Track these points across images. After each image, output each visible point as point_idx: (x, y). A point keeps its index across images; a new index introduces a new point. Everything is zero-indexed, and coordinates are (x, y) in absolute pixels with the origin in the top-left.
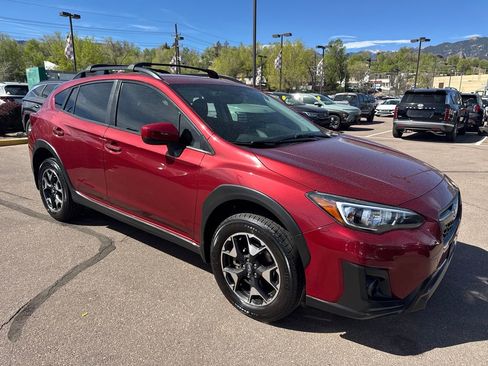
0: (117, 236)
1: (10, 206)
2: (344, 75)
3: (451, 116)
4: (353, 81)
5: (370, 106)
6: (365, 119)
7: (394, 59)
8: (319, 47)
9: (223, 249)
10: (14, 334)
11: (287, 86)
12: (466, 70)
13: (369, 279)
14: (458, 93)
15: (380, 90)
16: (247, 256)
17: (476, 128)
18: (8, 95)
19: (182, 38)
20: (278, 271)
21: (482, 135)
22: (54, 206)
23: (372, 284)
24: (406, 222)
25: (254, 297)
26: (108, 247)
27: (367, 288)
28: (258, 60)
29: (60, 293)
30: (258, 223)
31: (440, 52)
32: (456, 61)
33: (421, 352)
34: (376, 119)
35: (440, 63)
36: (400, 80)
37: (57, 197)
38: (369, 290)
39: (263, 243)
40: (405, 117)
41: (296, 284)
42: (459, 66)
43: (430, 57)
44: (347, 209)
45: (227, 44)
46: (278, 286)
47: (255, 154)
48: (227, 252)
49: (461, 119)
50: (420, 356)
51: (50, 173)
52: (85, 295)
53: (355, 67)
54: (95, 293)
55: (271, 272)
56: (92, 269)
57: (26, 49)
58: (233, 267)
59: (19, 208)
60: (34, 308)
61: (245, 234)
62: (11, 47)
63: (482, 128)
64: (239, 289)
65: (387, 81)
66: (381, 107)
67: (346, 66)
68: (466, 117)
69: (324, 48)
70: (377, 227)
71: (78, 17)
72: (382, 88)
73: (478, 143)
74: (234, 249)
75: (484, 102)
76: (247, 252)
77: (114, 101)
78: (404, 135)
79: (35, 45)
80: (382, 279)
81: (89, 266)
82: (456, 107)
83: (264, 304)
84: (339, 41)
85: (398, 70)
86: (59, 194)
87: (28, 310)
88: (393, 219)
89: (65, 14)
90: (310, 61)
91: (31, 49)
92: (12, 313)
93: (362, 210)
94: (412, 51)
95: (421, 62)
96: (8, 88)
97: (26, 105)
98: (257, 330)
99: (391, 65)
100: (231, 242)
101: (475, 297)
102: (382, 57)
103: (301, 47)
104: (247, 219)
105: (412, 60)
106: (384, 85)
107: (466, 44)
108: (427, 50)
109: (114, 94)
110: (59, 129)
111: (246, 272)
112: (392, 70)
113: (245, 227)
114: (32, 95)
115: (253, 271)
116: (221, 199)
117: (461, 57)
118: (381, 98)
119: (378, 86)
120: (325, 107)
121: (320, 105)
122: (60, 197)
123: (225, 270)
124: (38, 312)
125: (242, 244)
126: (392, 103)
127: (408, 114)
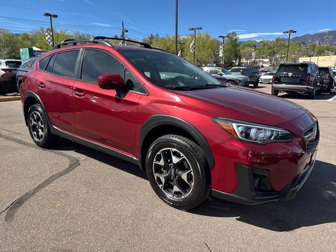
0: (82, 157)
1: (8, 138)
2: (238, 56)
3: (311, 82)
4: (244, 61)
5: (256, 76)
6: (252, 85)
7: (272, 45)
8: (221, 37)
9: (155, 160)
10: (9, 218)
11: (199, 64)
12: (321, 53)
13: (256, 176)
14: (316, 66)
15: (262, 67)
16: (172, 164)
17: (328, 90)
18: (7, 67)
19: (127, 31)
20: (192, 173)
21: (332, 95)
22: (38, 137)
23: (257, 180)
24: (281, 138)
25: (176, 193)
26: (75, 164)
27: (254, 183)
28: (179, 46)
29: (42, 192)
30: (179, 140)
31: (303, 41)
32: (314, 46)
33: (292, 229)
34: (259, 85)
35: (303, 48)
36: (276, 60)
37: (40, 130)
38: (256, 185)
39: (182, 155)
40: (280, 82)
41: (205, 182)
42: (316, 50)
43: (297, 44)
44: (240, 128)
45: (157, 35)
46: (193, 184)
47: (177, 94)
48: (157, 163)
49: (318, 84)
50: (291, 232)
51: (36, 114)
52: (59, 194)
53: (245, 51)
54: (65, 193)
55: (188, 174)
56: (63, 177)
57: (20, 38)
58: (162, 172)
59: (14, 140)
60: (23, 202)
61: (170, 149)
62: (10, 38)
63: (333, 90)
64: (165, 188)
65: (267, 60)
66: (263, 77)
67: (239, 50)
68: (322, 82)
69: (224, 37)
70: (261, 140)
71: (56, 16)
72: (264, 65)
73: (330, 100)
74: (162, 160)
75: (334, 72)
76: (171, 161)
77: (80, 63)
78: (279, 94)
79: (26, 37)
80: (264, 177)
81: (61, 175)
82: (315, 76)
83: (183, 197)
84: (234, 34)
85: (275, 53)
86: (42, 128)
87: (19, 203)
88: (272, 135)
89: (47, 14)
90: (215, 46)
91: (24, 39)
92: (8, 205)
93: (250, 128)
94: (284, 40)
95: (290, 47)
96: (7, 63)
97: (20, 73)
98: (178, 215)
99: (270, 49)
100: (160, 155)
101: (330, 195)
102: (264, 44)
103: (208, 37)
104: (171, 138)
105: (284, 46)
106: (265, 63)
107: (321, 35)
108: (295, 39)
109: (80, 58)
110: (42, 83)
111: (170, 175)
112: (270, 53)
113: (170, 144)
114: (24, 66)
115: (175, 175)
116: (153, 126)
117: (318, 44)
118: (263, 71)
119: (261, 64)
120: (225, 76)
121: (221, 75)
122: (42, 131)
123: (156, 175)
124: (26, 204)
125: (167, 156)
126: (271, 74)
127: (282, 80)
